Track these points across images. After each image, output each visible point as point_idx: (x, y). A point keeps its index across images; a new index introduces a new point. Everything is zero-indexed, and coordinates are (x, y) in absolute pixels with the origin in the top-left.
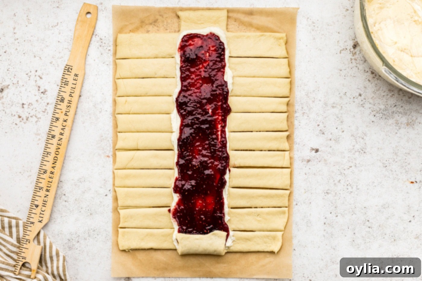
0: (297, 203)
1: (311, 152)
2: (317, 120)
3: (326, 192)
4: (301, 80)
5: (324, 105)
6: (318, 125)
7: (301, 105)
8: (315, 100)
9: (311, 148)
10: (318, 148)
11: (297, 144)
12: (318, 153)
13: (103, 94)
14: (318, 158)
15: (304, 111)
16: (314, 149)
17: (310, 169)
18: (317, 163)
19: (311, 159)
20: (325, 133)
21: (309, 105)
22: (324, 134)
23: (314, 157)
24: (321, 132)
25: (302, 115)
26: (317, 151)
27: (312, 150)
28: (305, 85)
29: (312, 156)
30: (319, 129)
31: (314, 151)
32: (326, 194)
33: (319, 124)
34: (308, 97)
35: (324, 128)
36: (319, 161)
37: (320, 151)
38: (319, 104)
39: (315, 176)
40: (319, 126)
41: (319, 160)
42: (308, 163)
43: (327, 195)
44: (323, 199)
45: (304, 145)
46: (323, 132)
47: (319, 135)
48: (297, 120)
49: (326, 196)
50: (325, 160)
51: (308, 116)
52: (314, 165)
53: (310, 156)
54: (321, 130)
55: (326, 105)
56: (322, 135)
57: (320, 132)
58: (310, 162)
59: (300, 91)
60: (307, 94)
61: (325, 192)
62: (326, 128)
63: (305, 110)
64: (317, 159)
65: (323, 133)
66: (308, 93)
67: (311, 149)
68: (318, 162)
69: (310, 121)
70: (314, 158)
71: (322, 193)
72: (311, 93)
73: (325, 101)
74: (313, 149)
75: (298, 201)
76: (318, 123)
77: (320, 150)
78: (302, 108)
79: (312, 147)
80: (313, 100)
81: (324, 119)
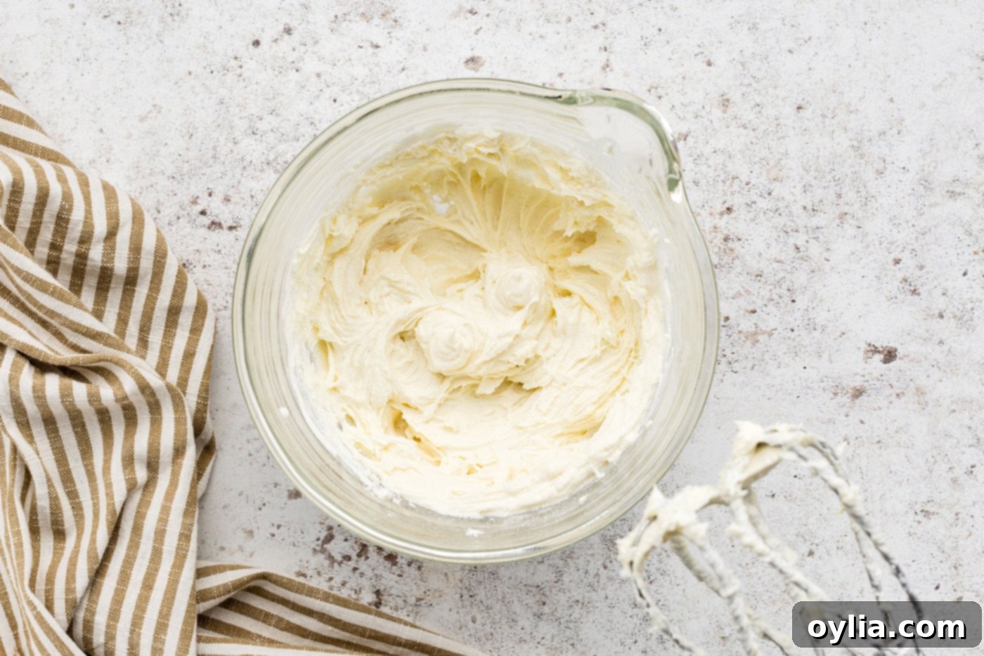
0: (814, 547)
1: (869, 360)
2: (892, 243)
3: (922, 511)
4: (834, 92)
5: (921, 187)
6: (897, 262)
7: (833, 183)
8: (885, 168)
9: (870, 345)
10: (892, 345)
11: (815, 329)
12: (892, 365)
13: (101, 131)
14: (894, 383)
15: (846, 209)
16: (881, 349)
17: (862, 422)
18: (891, 402)
19: (866, 384)
20: (921, 290)
21: (865, 187)
22: (919, 294)
23: (878, 380)
24: (907, 287)
25: (837, 221)
26: (890, 356)
27: (870, 354)
28: (851, 112)
29: (871, 374)
30: (900, 275)
31: (880, 357)
32: (920, 517)
33: (900, 257)
34: (862, 156)
35: (918, 273)
36: (898, 395)
37: (901, 359)
38: (901, 181)
39: (880, 448)
40: (898, 266)
41: (898, 391)
42: (858, 401)
43: (924, 520)
44: (910, 534)
45: (843, 334)
46: (912, 288)
47: (901, 297)
48: (817, 238)
49: (919, 522)
50: (920, 392)
51: (859, 227)
52: (880, 408)
53: (863, 376)
54: (905, 280)
55: (925, 187)
56: (910, 298)
57: (901, 286)
58: (864, 398)
59: (833, 132)
60: (855, 143)
61: (918, 508)
62: (924, 271)
63: (847, 204)
64: (891, 386)
65: (914, 292)
66: (861, 142)
67: (869, 349)
68: (894, 398)
69: (868, 246)
70: (878, 384)
71: (906, 513)
72: (870, 140)
73: (923, 170)
74: (876, 351)
75: (816, 541)
76: (896, 255)
77: (900, 353)
78: (839, 196)
79: (872, 343)
80: (880, 166)
81: (917, 238)
